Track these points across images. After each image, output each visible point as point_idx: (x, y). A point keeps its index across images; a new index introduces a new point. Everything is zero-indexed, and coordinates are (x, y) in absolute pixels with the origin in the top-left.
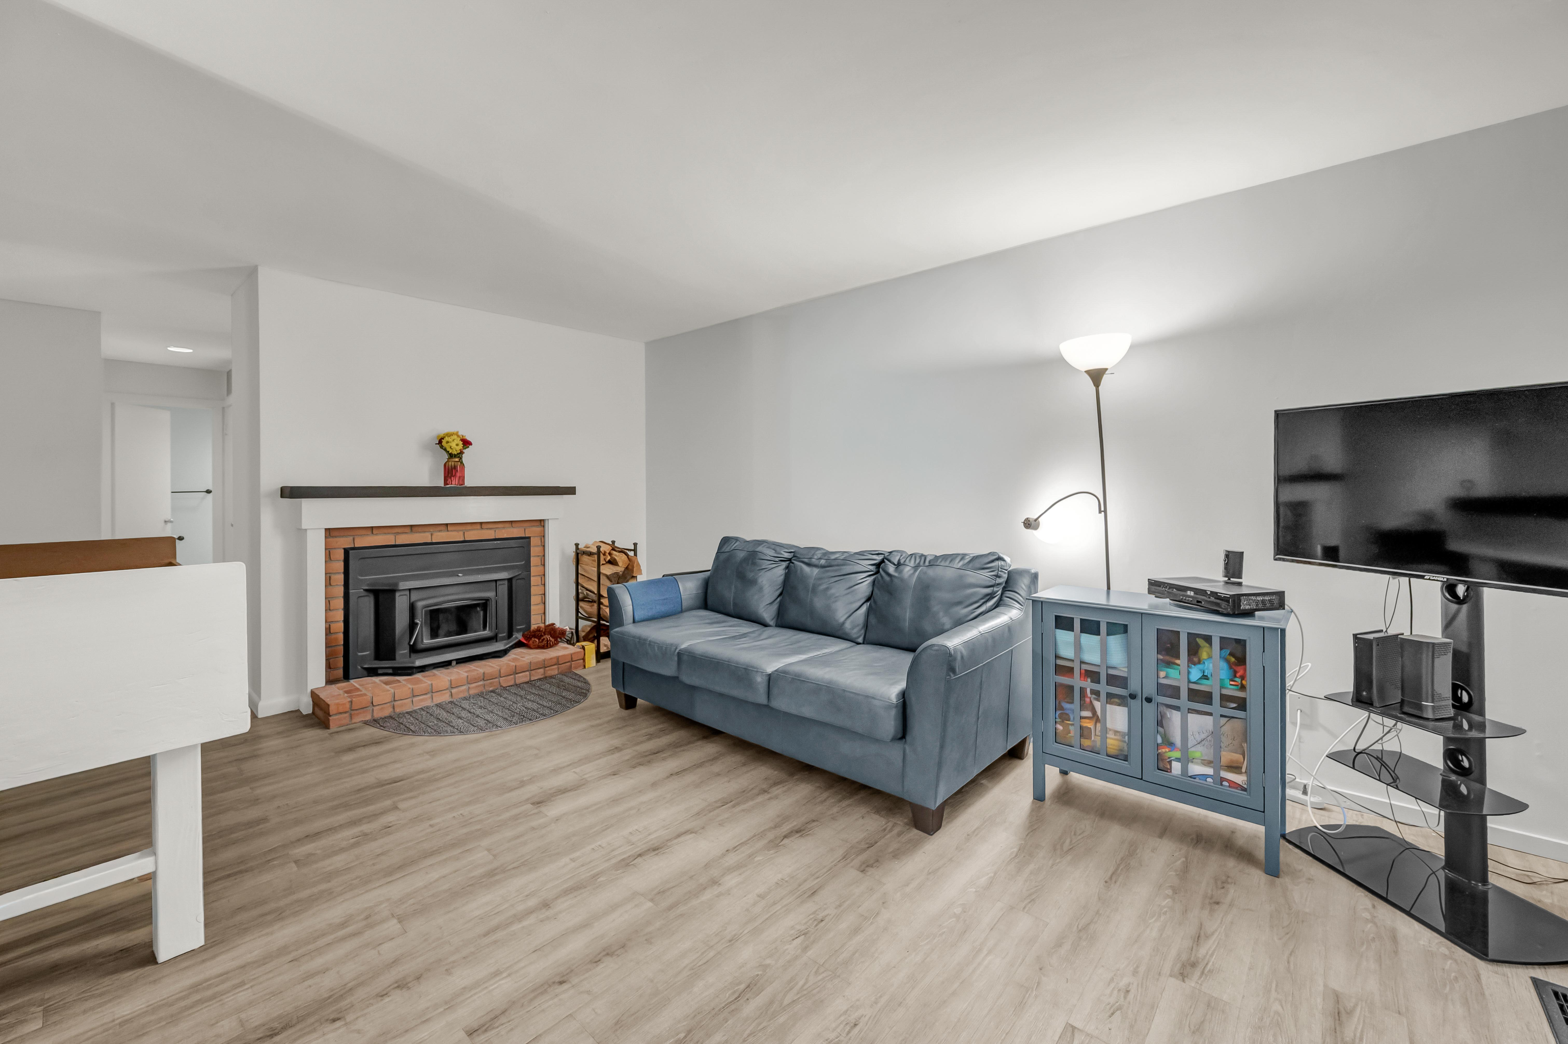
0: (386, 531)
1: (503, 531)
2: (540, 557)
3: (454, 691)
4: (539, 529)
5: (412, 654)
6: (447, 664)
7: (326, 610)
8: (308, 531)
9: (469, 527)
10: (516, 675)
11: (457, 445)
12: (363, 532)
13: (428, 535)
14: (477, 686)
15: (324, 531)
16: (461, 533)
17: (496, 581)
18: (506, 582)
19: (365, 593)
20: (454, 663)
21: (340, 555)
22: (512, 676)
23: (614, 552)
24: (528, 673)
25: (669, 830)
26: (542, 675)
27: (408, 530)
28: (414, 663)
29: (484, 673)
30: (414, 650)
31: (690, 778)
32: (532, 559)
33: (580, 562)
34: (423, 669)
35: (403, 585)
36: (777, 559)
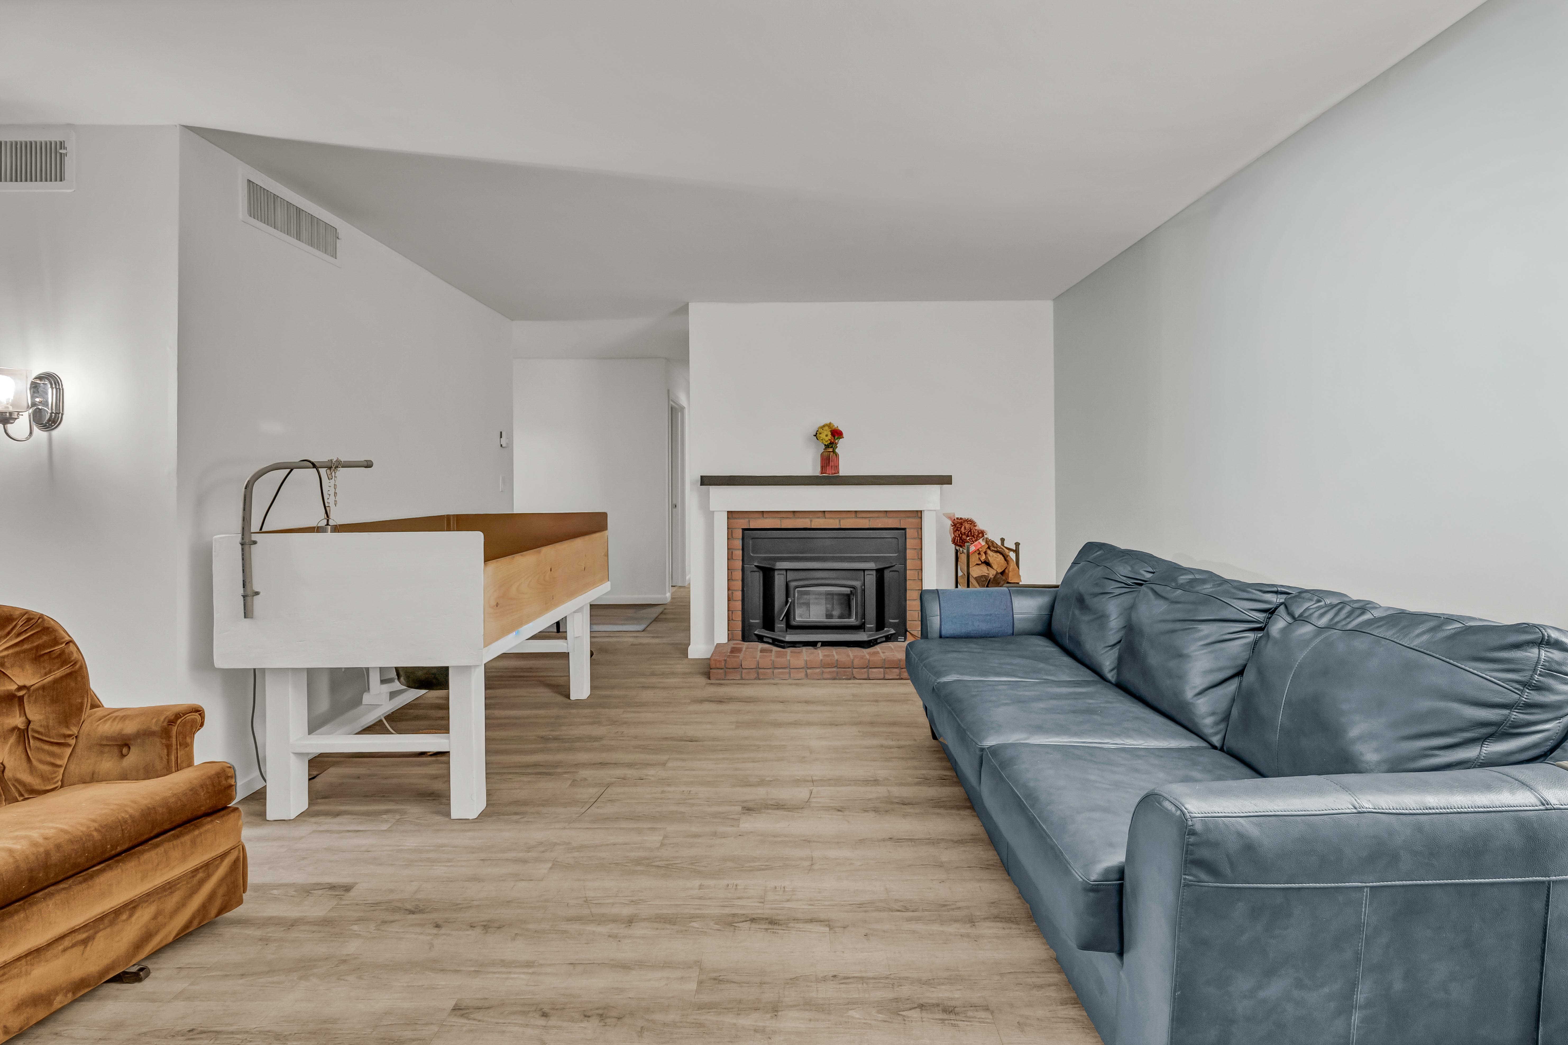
0: (774, 515)
1: (878, 521)
2: (916, 550)
3: (809, 671)
4: (915, 521)
5: (788, 630)
6: (813, 644)
7: (728, 580)
8: (715, 513)
9: (844, 515)
10: (870, 670)
11: (827, 436)
12: (756, 515)
13: (808, 520)
14: (830, 672)
15: (726, 514)
16: (837, 521)
17: (864, 570)
18: (874, 573)
19: (756, 569)
20: (819, 645)
21: (739, 534)
22: (865, 670)
23: (989, 552)
24: (882, 670)
25: (812, 907)
26: (898, 675)
27: (791, 515)
28: (785, 637)
29: (837, 660)
30: (790, 627)
31: (906, 853)
32: (908, 551)
33: (959, 560)
34: (793, 644)
35: (780, 565)
36: (1129, 582)
